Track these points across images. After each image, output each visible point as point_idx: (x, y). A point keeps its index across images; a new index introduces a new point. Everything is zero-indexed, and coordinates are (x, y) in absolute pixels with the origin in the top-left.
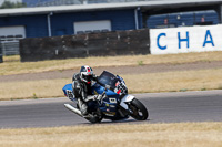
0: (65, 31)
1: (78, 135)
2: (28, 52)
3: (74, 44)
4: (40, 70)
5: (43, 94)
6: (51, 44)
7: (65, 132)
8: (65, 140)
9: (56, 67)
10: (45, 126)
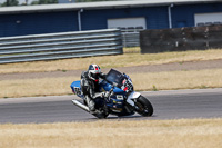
0: (185, 23)
1: (197, 128)
2: (148, 44)
3: (194, 36)
4: (160, 62)
5: (162, 86)
6: (170, 36)
7: (185, 125)
8: (183, 132)
9: (176, 59)
10: (164, 119)
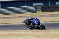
0: (53, 4)
1: (56, 32)
2: (43, 10)
5: (47, 21)
6: (49, 8)
7: (53, 31)
8: (53, 33)
9: (51, 14)
